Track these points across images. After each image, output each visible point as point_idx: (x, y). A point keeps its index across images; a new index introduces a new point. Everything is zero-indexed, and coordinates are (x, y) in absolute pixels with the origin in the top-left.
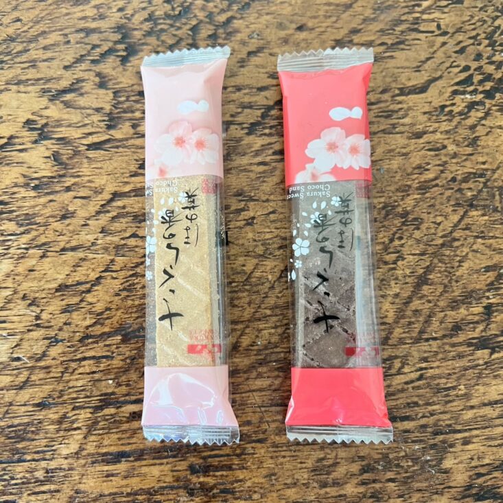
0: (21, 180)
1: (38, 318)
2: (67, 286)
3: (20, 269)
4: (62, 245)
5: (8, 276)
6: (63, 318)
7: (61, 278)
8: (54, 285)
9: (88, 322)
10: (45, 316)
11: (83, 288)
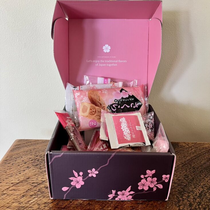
0: (44, 187)
1: (39, 207)
2: (46, 203)
3: (39, 199)
4: (47, 196)
5: (36, 200)
6: (44, 208)
7: (46, 201)
8: (44, 202)
9: (48, 209)
10: (40, 207)
11: (49, 203)
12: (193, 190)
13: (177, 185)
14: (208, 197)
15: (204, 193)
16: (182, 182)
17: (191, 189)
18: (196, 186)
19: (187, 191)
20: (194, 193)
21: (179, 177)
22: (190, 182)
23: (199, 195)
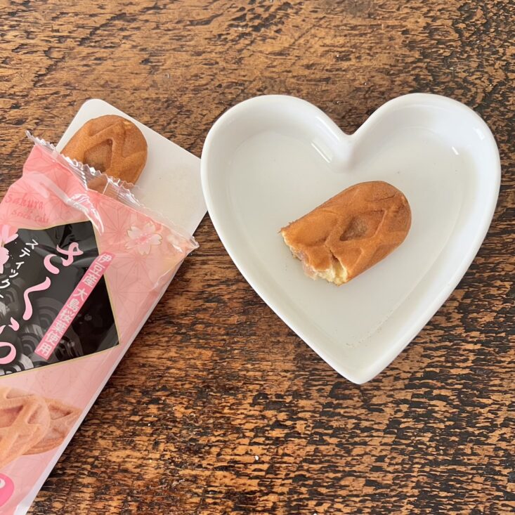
12: (471, 79)
13: (417, 55)
14: (509, 111)
15: (503, 95)
16: (439, 42)
17: (465, 74)
18: (487, 60)
19: (444, 83)
20: (470, 90)
21: (434, 19)
22: (470, 44)
23: (484, 99)
